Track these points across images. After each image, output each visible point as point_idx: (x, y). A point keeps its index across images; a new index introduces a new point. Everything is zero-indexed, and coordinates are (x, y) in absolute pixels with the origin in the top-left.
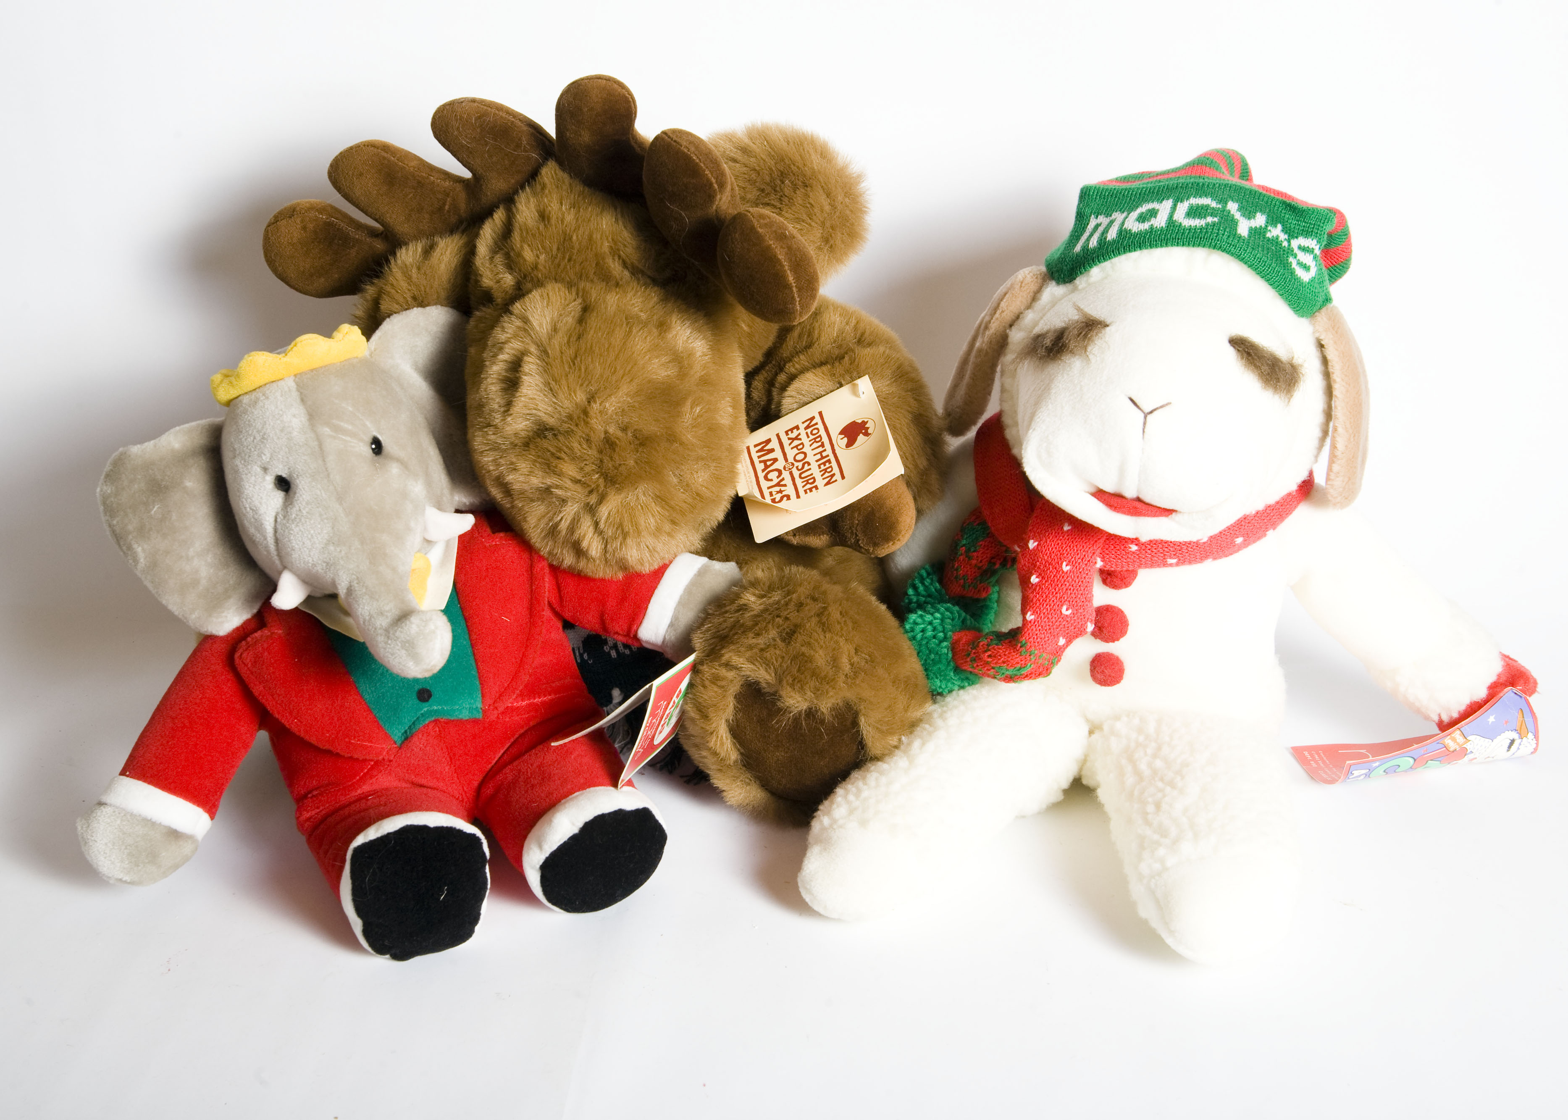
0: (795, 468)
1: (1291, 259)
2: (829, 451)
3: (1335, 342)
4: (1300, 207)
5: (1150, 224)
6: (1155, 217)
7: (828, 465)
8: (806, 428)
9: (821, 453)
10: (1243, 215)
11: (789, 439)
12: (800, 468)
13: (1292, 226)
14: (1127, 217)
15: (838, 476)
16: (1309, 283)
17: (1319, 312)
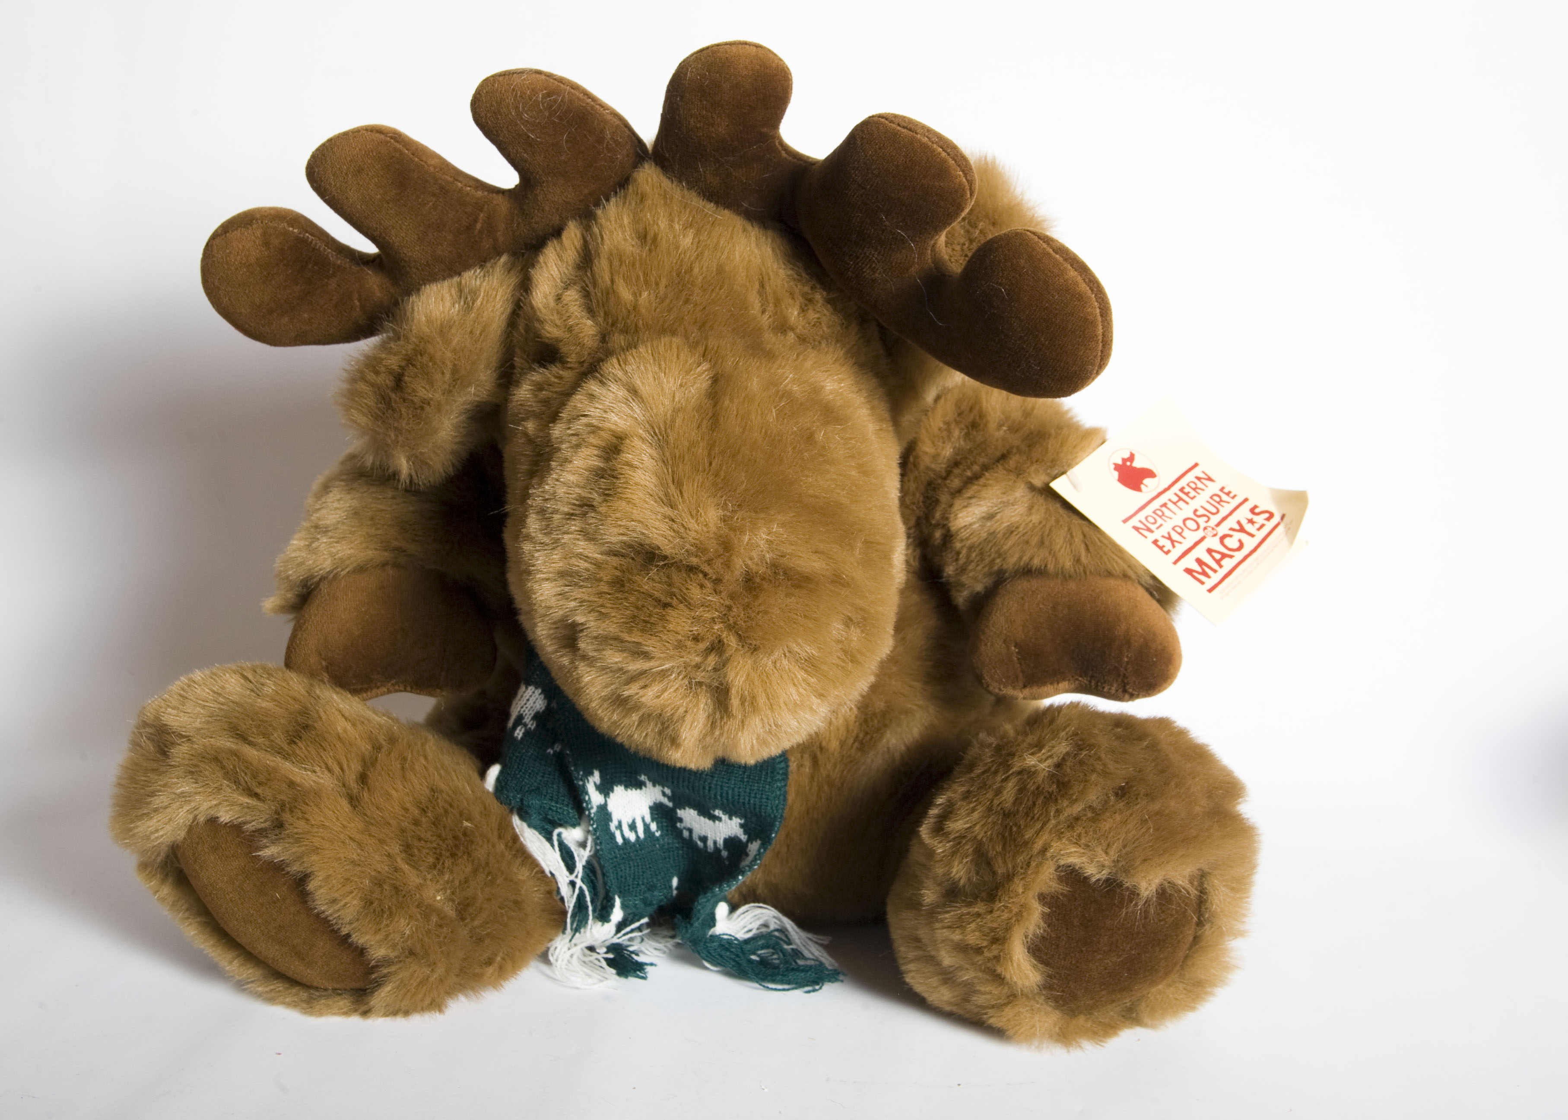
0: (1209, 524)
2: (1170, 495)
7: (1187, 490)
8: (1151, 531)
9: (1175, 503)
11: (1174, 546)
12: (1205, 519)
15: (1197, 472)
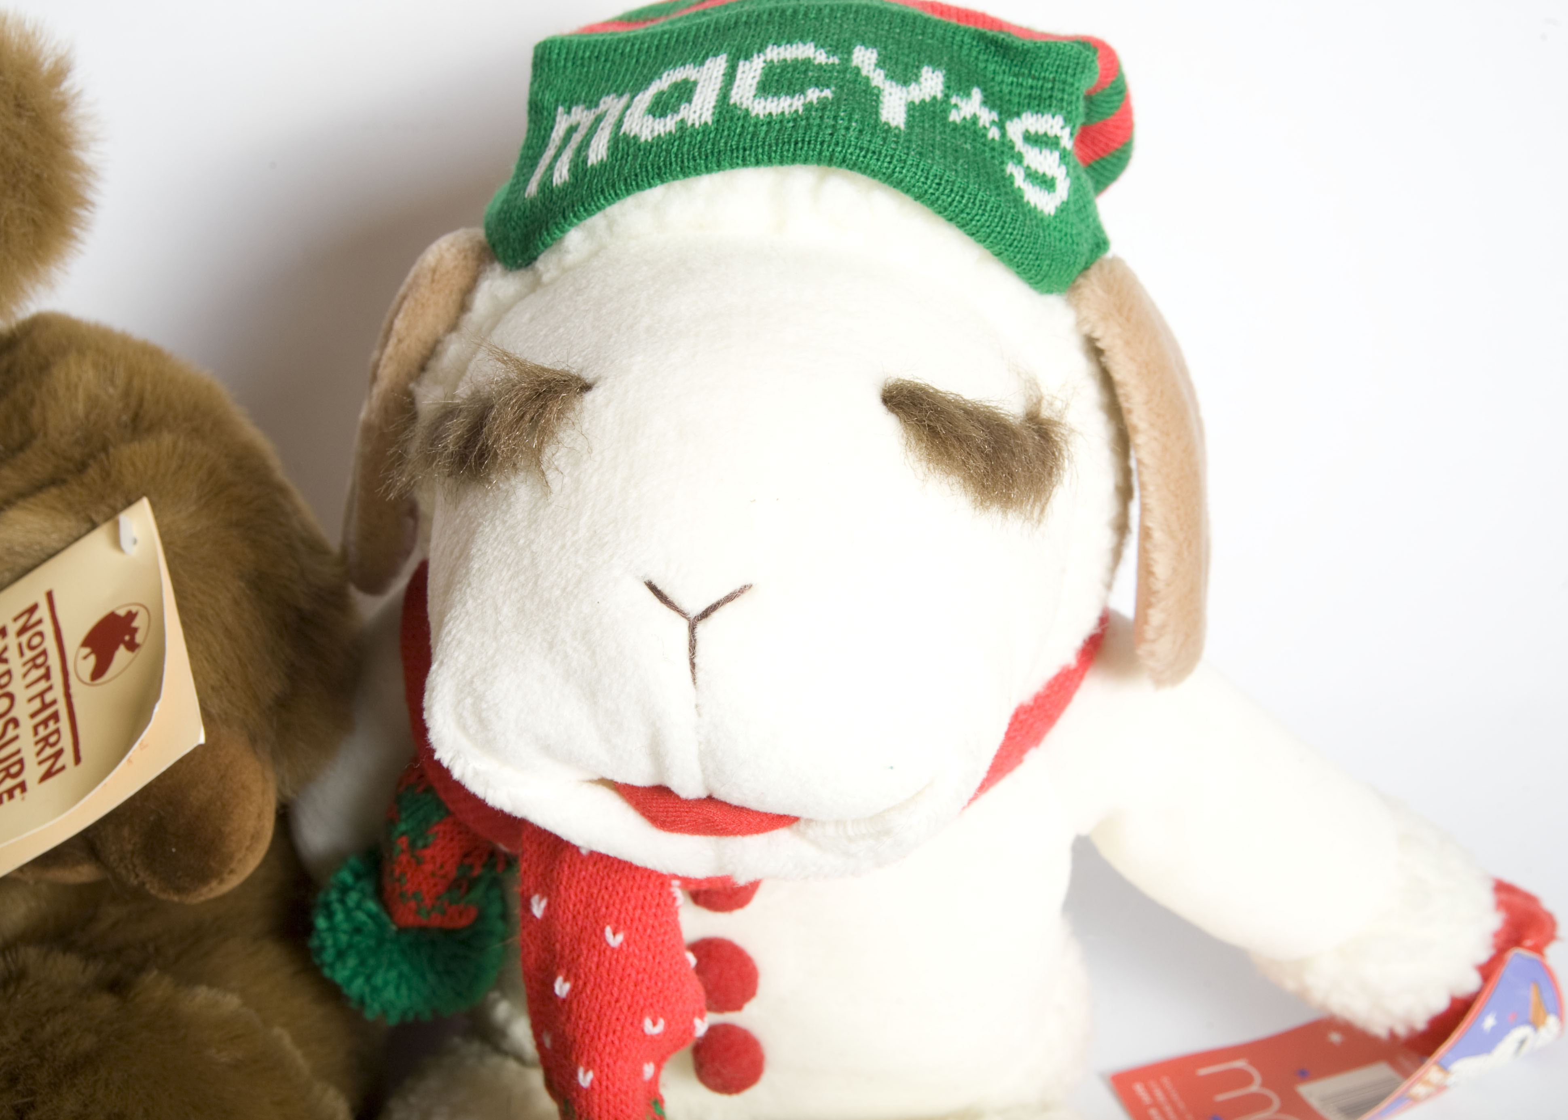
1: (1011, 168)
2: (57, 693)
3: (1127, 343)
4: (1017, 43)
5: (678, 118)
6: (689, 101)
7: (51, 726)
8: (20, 633)
9: (41, 695)
10: (891, 76)
13: (1006, 89)
14: (628, 107)
16: (1056, 217)
17: (1085, 277)
